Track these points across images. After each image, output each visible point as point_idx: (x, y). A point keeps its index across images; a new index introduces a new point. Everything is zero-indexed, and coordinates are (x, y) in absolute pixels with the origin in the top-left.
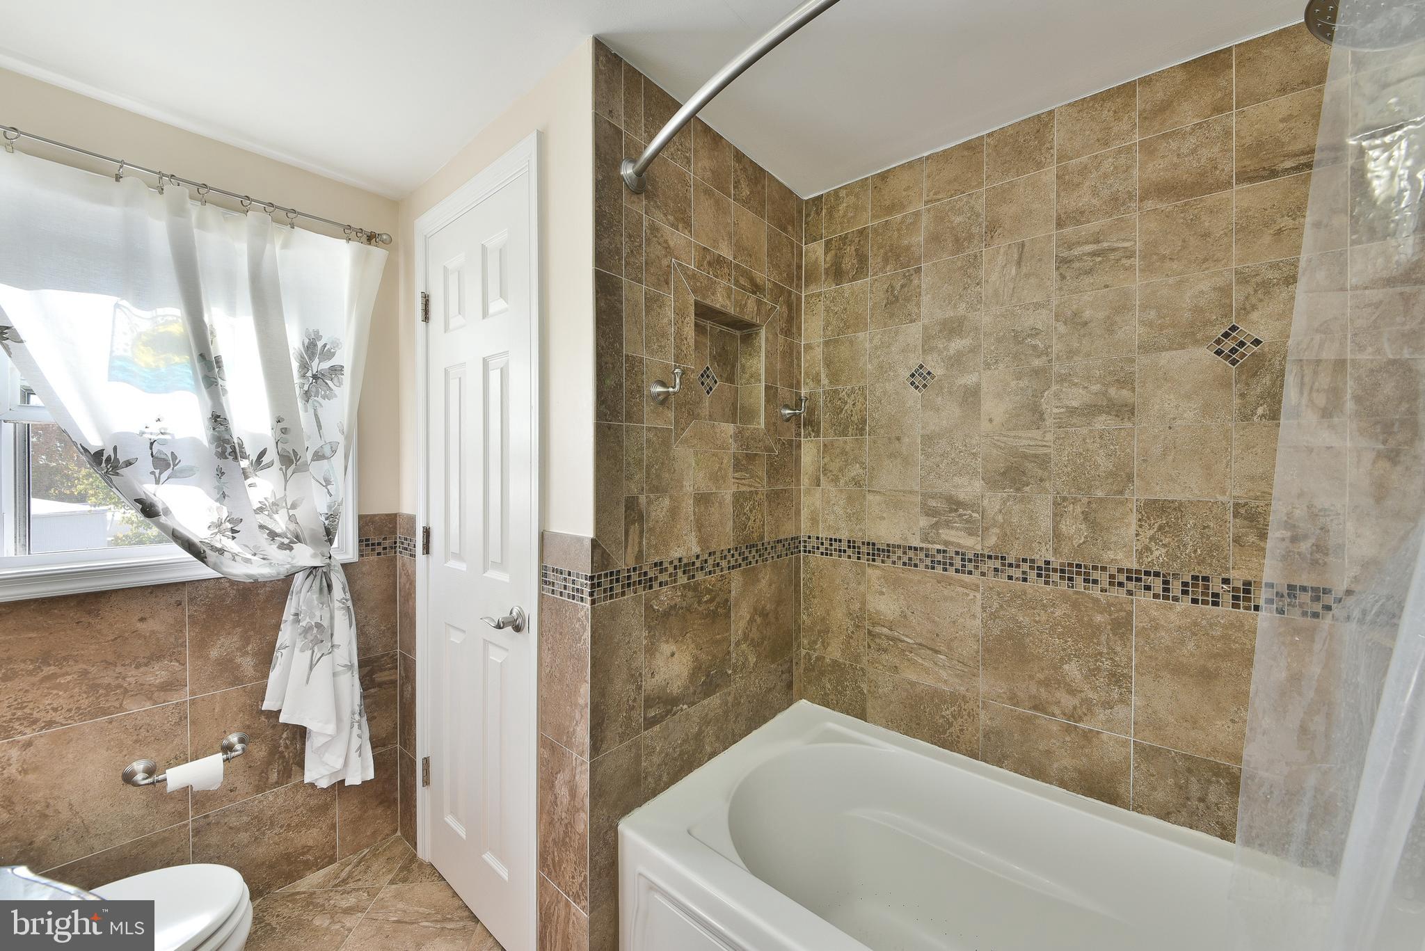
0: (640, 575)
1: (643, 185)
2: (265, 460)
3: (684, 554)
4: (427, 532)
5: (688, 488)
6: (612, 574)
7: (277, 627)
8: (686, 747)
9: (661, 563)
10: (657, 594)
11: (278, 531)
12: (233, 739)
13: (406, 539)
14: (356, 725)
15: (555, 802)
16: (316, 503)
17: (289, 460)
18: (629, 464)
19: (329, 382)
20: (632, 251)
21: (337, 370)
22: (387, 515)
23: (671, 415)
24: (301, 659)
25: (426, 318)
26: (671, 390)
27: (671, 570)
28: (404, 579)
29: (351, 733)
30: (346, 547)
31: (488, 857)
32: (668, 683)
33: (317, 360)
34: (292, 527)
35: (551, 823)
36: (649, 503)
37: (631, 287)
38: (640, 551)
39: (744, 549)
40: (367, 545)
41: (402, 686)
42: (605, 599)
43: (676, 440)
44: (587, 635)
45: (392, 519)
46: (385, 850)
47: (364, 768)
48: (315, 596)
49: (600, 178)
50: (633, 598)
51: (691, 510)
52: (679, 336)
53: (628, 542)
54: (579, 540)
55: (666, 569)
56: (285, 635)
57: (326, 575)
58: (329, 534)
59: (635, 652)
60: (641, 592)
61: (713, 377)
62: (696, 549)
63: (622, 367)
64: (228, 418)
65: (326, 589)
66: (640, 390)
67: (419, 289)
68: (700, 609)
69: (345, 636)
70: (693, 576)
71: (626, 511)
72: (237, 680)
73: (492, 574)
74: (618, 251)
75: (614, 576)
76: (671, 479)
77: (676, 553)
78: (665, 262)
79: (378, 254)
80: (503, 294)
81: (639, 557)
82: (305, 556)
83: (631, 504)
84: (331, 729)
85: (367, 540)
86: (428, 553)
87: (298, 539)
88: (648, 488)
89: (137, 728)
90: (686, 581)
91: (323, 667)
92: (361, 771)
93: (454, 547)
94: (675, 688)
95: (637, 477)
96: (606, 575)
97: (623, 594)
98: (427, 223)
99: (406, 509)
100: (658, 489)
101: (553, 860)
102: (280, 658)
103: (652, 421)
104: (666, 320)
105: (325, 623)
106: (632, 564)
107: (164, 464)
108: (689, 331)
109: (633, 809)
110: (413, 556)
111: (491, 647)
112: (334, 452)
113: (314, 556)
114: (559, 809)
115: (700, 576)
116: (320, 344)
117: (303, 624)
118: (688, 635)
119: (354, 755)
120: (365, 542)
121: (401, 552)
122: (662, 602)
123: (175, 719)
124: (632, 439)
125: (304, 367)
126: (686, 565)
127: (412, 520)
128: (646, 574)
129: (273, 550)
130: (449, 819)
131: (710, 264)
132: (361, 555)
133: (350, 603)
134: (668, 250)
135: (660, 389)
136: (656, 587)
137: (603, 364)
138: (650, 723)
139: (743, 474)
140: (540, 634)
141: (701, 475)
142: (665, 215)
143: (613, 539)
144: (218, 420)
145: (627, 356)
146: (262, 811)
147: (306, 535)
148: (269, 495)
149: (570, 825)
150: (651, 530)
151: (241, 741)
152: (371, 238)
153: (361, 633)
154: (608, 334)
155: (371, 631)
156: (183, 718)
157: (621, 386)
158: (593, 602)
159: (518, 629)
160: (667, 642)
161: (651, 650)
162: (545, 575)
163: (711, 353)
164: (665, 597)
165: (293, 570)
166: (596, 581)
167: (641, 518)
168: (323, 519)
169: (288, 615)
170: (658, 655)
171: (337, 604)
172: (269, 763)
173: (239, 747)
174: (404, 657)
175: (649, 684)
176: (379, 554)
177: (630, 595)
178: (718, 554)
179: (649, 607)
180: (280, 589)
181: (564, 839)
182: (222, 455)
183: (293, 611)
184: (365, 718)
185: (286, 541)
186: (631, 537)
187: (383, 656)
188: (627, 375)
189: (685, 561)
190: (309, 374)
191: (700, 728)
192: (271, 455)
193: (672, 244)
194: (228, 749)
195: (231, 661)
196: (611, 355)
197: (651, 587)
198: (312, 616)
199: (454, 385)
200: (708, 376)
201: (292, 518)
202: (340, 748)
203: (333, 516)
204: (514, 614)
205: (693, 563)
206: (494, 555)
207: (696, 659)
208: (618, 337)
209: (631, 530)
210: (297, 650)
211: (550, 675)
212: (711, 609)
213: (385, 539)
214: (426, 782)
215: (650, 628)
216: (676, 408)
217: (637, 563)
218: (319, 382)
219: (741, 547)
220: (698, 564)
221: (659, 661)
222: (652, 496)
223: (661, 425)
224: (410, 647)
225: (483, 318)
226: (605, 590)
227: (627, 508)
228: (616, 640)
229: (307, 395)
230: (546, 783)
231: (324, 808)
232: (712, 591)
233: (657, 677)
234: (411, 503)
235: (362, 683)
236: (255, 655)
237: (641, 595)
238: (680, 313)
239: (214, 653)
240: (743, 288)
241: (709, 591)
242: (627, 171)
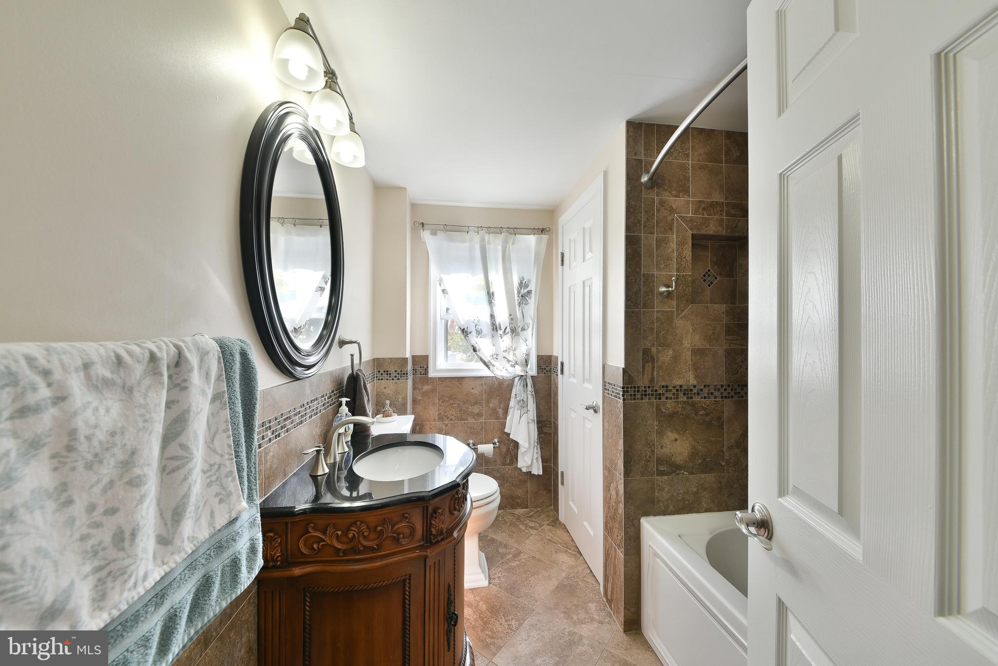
0: (652, 391)
1: (656, 182)
2: (507, 331)
3: (684, 383)
4: (562, 364)
5: (687, 344)
6: (635, 387)
7: (509, 399)
8: (686, 497)
9: (667, 387)
10: (664, 404)
11: (510, 359)
12: (496, 440)
13: (555, 367)
14: (536, 447)
15: (611, 497)
16: (522, 349)
17: (514, 331)
18: (644, 331)
19: (527, 298)
20: (648, 219)
21: (529, 292)
22: (548, 356)
23: (674, 303)
24: (517, 413)
25: (562, 264)
26: (670, 289)
27: (675, 391)
28: (554, 387)
29: (534, 450)
30: (532, 370)
31: (585, 524)
32: (673, 455)
33: (523, 289)
34: (515, 358)
35: (609, 508)
36: (658, 352)
37: (647, 238)
38: (653, 378)
39: (736, 386)
40: (540, 369)
41: (554, 436)
42: (631, 399)
43: (677, 318)
44: (622, 416)
45: (550, 357)
46: (546, 511)
47: (539, 469)
48: (522, 388)
49: (629, 188)
50: (648, 403)
51: (689, 358)
52: (680, 256)
53: (644, 372)
54: (618, 368)
55: (670, 390)
56: (512, 403)
57: (525, 379)
58: (527, 362)
59: (650, 432)
60: (653, 400)
61: (714, 276)
62: (693, 381)
63: (641, 281)
64: (495, 315)
65: (525, 386)
66: (652, 291)
67: (560, 251)
68: (697, 418)
69: (532, 406)
70: (691, 398)
71: (643, 356)
72: (497, 418)
73: (587, 385)
74: (639, 222)
75: (637, 389)
76: (674, 339)
77: (678, 382)
78: (670, 218)
79: (545, 237)
80: (591, 251)
81: (652, 380)
82: (519, 370)
83: (646, 352)
84: (527, 445)
85: (540, 367)
86: (562, 374)
87: (516, 363)
88: (657, 344)
89: (471, 428)
90: (685, 399)
91: (524, 417)
92: (537, 470)
93: (572, 372)
94: (678, 460)
95: (650, 338)
96: (631, 387)
97: (642, 399)
98: (563, 219)
99: (555, 354)
100: (665, 345)
101: (610, 526)
102: (511, 411)
103: (659, 307)
104: (670, 250)
105: (525, 400)
106: (647, 384)
107: (479, 333)
108: (688, 252)
109: (650, 515)
110: (557, 375)
111: (587, 421)
112: (528, 327)
113: (522, 371)
114: (612, 501)
115: (696, 399)
116: (524, 282)
117: (518, 399)
118: (687, 431)
119: (535, 461)
120: (539, 367)
121: (553, 373)
122: (667, 409)
123: (480, 428)
124: (647, 317)
125: (519, 292)
126: (685, 390)
127: (557, 358)
128: (656, 391)
129: (508, 366)
130: (571, 503)
131: (704, 209)
132: (538, 373)
133: (533, 393)
134: (672, 211)
135: (663, 289)
136: (664, 399)
137: (629, 281)
138: (661, 473)
139: (735, 337)
140: (604, 414)
141: (697, 337)
142: (670, 192)
143: (635, 369)
144: (492, 316)
145: (644, 274)
146: (504, 474)
147: (519, 362)
148: (507, 345)
149: (616, 510)
150: (660, 367)
151: (498, 442)
152: (543, 231)
153: (538, 408)
154: (633, 265)
155: (542, 408)
156: (482, 428)
157: (640, 290)
158: (624, 400)
159: (595, 411)
160: (672, 431)
161: (660, 433)
162: (605, 386)
163: (711, 261)
164: (670, 406)
165: (516, 376)
166: (625, 389)
167: (653, 360)
168: (525, 356)
169: (513, 395)
170: (665, 437)
171: (529, 393)
172: (507, 455)
173: (497, 444)
174: (554, 423)
175: (659, 452)
176: (545, 373)
177: (646, 400)
178: (712, 387)
179: (658, 409)
180: (510, 384)
181: (614, 516)
182: (493, 330)
183: (515, 393)
184: (539, 446)
185: (513, 364)
186: (646, 371)
187: (546, 421)
188: (644, 284)
189: (685, 387)
190: (520, 295)
191: (698, 490)
192: (508, 330)
193: (674, 206)
194: (494, 444)
195: (496, 409)
196: (634, 275)
197: (660, 399)
198: (521, 396)
199: (572, 294)
200: (709, 276)
201: (514, 354)
202: (530, 455)
203: (528, 355)
204: (594, 404)
205: (691, 390)
206: (587, 376)
207: (694, 447)
208: (638, 264)
209: (646, 366)
210: (516, 409)
211: (608, 434)
212: (706, 420)
213: (547, 367)
214: (562, 484)
215: (659, 421)
216: (677, 299)
217: (650, 384)
218: (524, 297)
219: (733, 385)
220: (695, 391)
221: (666, 441)
222: (660, 348)
223: (667, 309)
224: (556, 418)
225: (583, 262)
226: (631, 395)
227: (644, 354)
228: (638, 422)
229: (519, 304)
230: (607, 488)
231: (524, 482)
232: (706, 409)
233: (665, 449)
234: (556, 352)
235: (538, 431)
236: (503, 409)
237: (653, 402)
238: (681, 244)
239: (491, 405)
240: (734, 216)
241: (705, 409)
242: (645, 179)
